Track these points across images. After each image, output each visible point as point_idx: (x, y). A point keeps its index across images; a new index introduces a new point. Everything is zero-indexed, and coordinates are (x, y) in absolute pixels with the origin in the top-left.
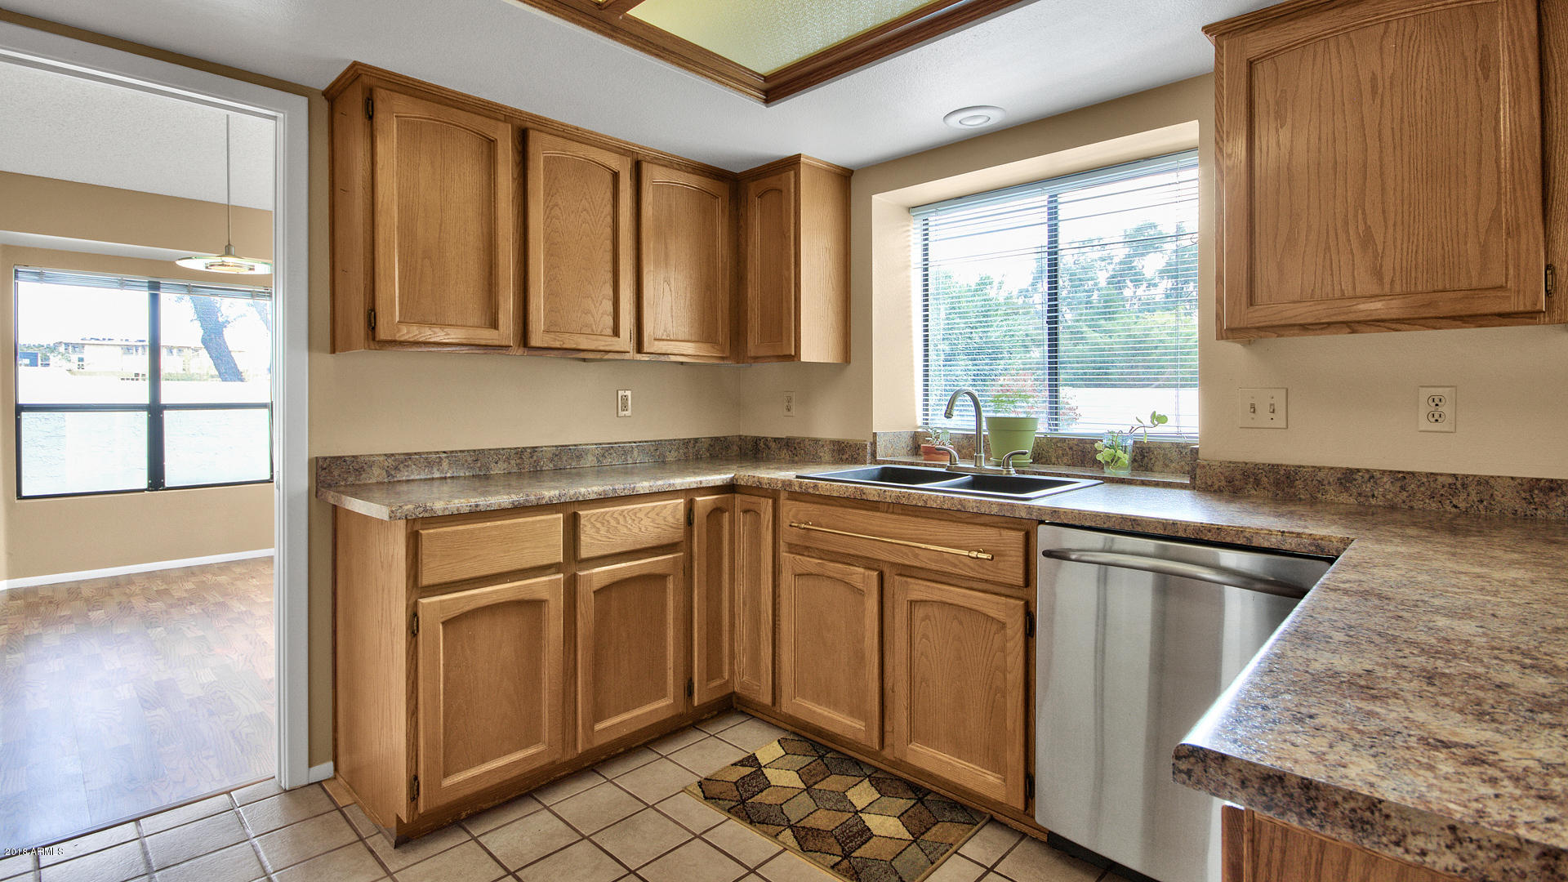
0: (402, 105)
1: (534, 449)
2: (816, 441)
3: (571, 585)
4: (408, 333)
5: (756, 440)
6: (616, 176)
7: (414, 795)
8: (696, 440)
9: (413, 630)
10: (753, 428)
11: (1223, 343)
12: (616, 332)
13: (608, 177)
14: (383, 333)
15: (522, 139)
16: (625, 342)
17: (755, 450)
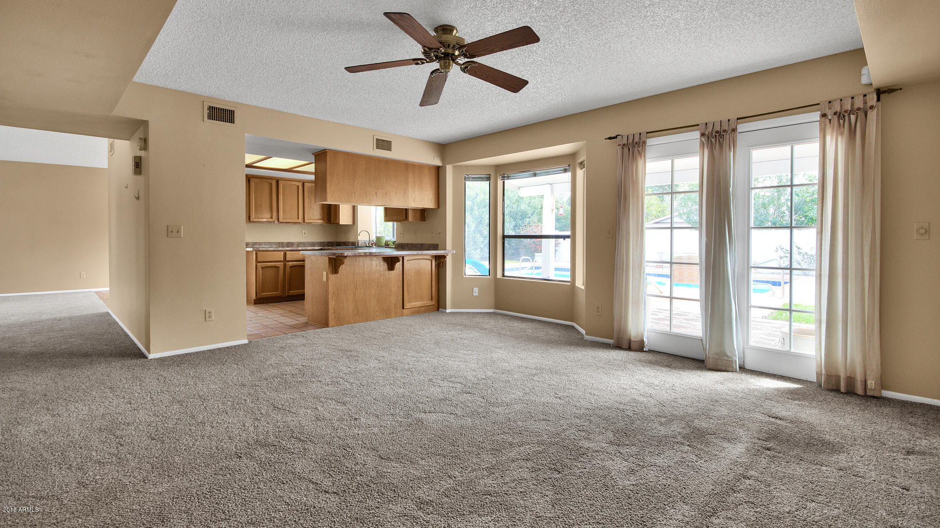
0: (254, 180)
1: (282, 243)
2: (349, 242)
3: (285, 265)
4: (255, 220)
5: (339, 242)
6: (298, 186)
7: (256, 295)
8: (324, 242)
9: (256, 269)
10: (339, 240)
11: (386, 223)
12: (298, 219)
13: (296, 187)
14: (251, 220)
15: (277, 182)
16: (300, 220)
17: (339, 244)
